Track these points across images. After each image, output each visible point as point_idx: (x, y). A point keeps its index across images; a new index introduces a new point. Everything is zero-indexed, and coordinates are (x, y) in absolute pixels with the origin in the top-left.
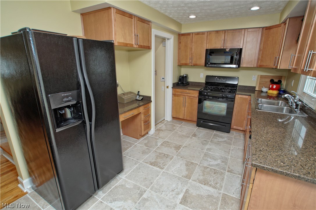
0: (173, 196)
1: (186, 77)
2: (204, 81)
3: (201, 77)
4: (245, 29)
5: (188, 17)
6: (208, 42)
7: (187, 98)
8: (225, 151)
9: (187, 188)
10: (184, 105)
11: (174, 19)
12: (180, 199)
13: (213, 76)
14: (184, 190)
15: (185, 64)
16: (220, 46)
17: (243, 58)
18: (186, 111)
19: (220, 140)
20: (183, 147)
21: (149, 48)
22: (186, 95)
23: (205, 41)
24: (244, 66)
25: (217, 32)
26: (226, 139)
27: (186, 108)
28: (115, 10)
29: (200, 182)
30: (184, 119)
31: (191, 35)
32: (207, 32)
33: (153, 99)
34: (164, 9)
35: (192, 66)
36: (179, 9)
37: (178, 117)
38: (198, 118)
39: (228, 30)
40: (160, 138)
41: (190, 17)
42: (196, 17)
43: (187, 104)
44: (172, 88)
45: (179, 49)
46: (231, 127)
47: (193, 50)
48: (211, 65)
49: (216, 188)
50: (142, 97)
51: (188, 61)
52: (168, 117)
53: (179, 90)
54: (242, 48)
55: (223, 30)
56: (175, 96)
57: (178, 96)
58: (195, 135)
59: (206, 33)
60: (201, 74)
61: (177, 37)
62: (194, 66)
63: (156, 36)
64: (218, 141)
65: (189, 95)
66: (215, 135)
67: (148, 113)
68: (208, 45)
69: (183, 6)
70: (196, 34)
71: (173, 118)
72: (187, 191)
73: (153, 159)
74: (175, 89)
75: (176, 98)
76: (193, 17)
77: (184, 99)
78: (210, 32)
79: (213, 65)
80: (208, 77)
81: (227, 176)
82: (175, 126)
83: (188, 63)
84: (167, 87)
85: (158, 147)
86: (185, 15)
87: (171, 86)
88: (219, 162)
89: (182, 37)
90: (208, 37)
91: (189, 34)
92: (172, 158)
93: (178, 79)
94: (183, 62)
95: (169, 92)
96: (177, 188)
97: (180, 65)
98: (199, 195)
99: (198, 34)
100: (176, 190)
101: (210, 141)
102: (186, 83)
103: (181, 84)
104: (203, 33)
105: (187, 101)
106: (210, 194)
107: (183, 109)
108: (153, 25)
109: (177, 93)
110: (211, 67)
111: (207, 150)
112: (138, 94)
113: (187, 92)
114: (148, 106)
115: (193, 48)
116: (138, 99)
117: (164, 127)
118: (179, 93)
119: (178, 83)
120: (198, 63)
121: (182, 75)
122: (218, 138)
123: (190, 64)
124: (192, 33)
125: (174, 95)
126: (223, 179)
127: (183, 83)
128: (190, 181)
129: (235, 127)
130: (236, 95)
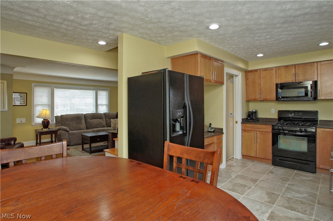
0: (259, 214)
1: (256, 112)
2: (276, 116)
3: (272, 112)
4: (317, 62)
5: (256, 56)
6: (277, 76)
7: (258, 133)
8: (312, 188)
9: (272, 210)
10: (256, 141)
11: (242, 58)
12: (266, 217)
13: (286, 111)
14: (270, 211)
15: (254, 99)
16: (291, 80)
17: (319, 90)
18: (258, 148)
19: (303, 179)
20: (260, 181)
21: (222, 83)
22: (257, 130)
23: (275, 76)
24: (323, 98)
25: (286, 67)
26: (311, 178)
27: (258, 145)
28: (201, 55)
29: (286, 208)
30: (256, 157)
31: (259, 71)
32: (276, 67)
33: (224, 131)
34: (235, 51)
35: (261, 101)
36: (249, 50)
37: (249, 154)
38: (273, 156)
39: (298, 64)
40: (232, 172)
41: (257, 56)
42: (264, 55)
43: (258, 140)
44: (241, 123)
45: (247, 84)
46: (317, 167)
47: (262, 85)
48: (283, 99)
49: (306, 214)
50: (214, 129)
51: (258, 97)
52: (238, 155)
53: (249, 126)
54: (316, 80)
55: (292, 65)
56: (245, 132)
57: (248, 131)
58: (272, 172)
59: (275, 69)
60: (272, 109)
61: (244, 73)
62: (263, 101)
63: (227, 74)
64: (302, 180)
65: (261, 130)
66: (296, 174)
67: (221, 145)
68: (277, 80)
69: (252, 48)
70: (264, 70)
71: (244, 156)
72: (272, 212)
73: (230, 187)
74: (244, 124)
75: (246, 133)
76: (260, 55)
77: (256, 135)
78: (279, 68)
79: (285, 99)
80: (280, 112)
81: (317, 207)
82: (247, 163)
83: (257, 98)
84: (236, 122)
85: (233, 179)
86: (253, 54)
87: (240, 121)
88: (305, 195)
89: (249, 74)
90: (277, 72)
91: (256, 71)
92: (250, 188)
93: (247, 115)
94: (252, 97)
95: (238, 127)
96: (261, 209)
97: (248, 101)
98: (286, 216)
99: (266, 69)
100: (261, 210)
101: (291, 178)
102: (256, 119)
103: (250, 119)
104: (271, 69)
105: (258, 136)
106: (299, 217)
107: (255, 145)
108: (225, 64)
109: (247, 129)
110: (283, 101)
111: (288, 185)
112: (210, 126)
113: (259, 127)
114: (220, 137)
115: (262, 84)
116: (210, 131)
117: (235, 164)
118: (249, 128)
119: (247, 119)
120: (268, 97)
121: (251, 110)
122: (300, 176)
123: (260, 100)
124: (260, 69)
125: (243, 130)
126: (313, 209)
127: (252, 119)
128: (274, 205)
129: (321, 166)
130: (317, 128)
